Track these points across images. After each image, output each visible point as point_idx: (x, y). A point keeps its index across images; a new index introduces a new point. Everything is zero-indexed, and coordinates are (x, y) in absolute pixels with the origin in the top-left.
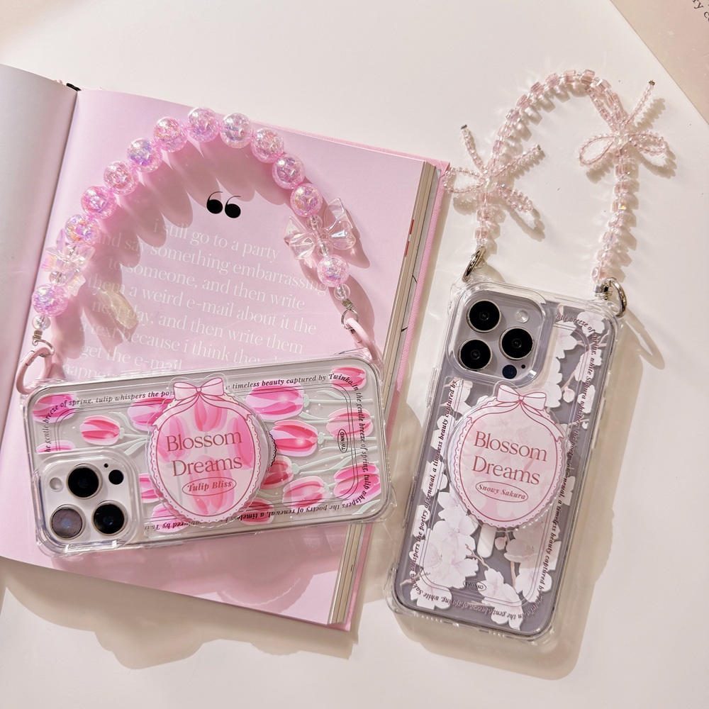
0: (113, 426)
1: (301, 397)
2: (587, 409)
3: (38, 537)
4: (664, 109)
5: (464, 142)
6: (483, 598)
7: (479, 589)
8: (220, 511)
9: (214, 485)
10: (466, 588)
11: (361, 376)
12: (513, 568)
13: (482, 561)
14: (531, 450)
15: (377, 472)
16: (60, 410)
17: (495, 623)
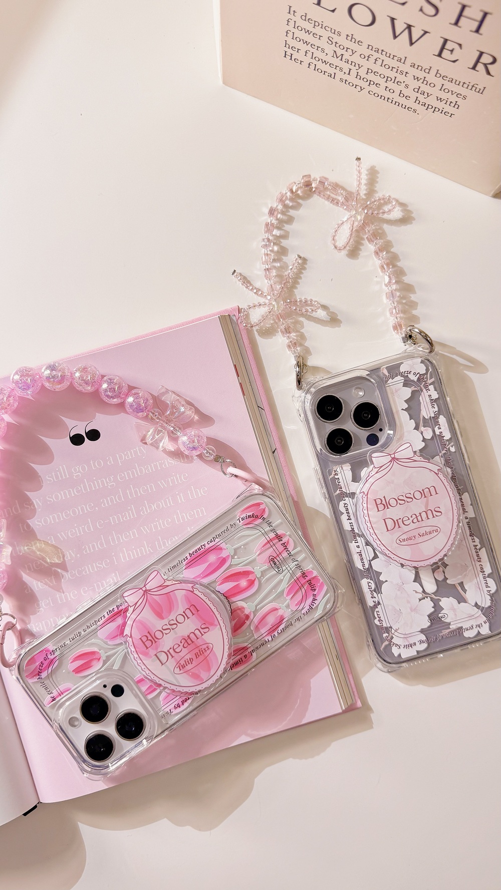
0: (93, 653)
1: (225, 549)
2: (447, 435)
3: (83, 770)
4: (379, 173)
5: (239, 284)
6: (449, 624)
7: (443, 619)
8: (212, 673)
9: (197, 656)
10: (432, 624)
11: (262, 507)
12: (459, 588)
13: (433, 596)
14: (422, 492)
15: (315, 573)
16: (46, 663)
17: (469, 638)
